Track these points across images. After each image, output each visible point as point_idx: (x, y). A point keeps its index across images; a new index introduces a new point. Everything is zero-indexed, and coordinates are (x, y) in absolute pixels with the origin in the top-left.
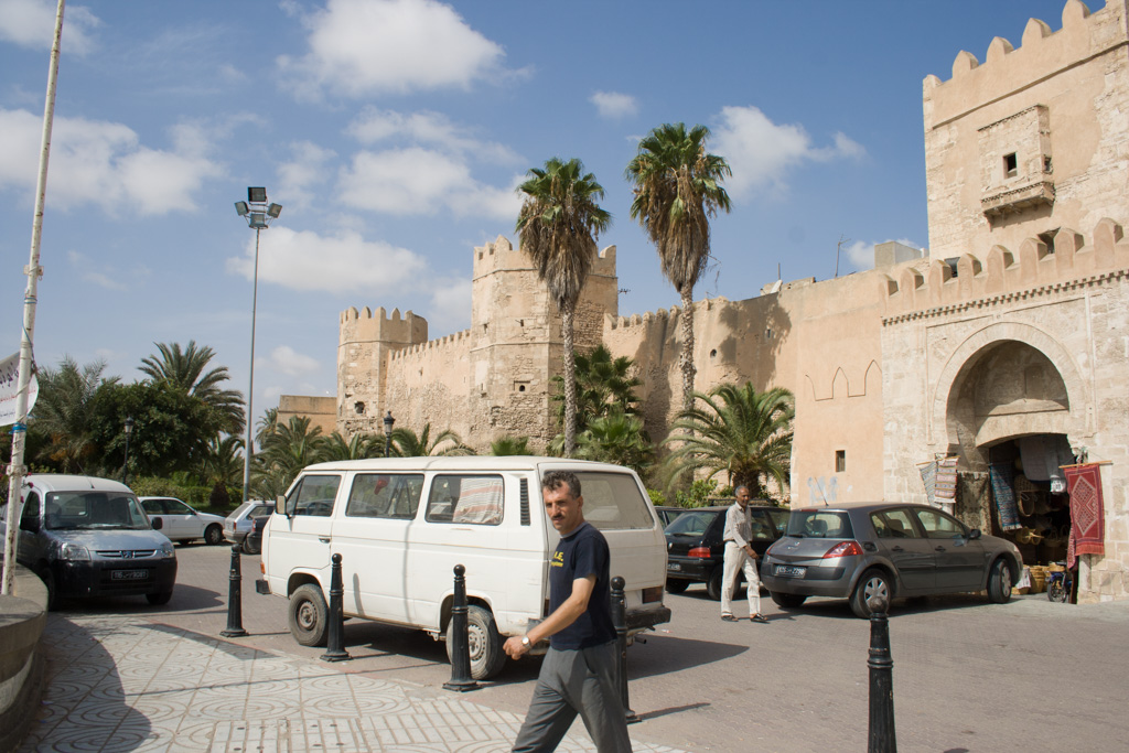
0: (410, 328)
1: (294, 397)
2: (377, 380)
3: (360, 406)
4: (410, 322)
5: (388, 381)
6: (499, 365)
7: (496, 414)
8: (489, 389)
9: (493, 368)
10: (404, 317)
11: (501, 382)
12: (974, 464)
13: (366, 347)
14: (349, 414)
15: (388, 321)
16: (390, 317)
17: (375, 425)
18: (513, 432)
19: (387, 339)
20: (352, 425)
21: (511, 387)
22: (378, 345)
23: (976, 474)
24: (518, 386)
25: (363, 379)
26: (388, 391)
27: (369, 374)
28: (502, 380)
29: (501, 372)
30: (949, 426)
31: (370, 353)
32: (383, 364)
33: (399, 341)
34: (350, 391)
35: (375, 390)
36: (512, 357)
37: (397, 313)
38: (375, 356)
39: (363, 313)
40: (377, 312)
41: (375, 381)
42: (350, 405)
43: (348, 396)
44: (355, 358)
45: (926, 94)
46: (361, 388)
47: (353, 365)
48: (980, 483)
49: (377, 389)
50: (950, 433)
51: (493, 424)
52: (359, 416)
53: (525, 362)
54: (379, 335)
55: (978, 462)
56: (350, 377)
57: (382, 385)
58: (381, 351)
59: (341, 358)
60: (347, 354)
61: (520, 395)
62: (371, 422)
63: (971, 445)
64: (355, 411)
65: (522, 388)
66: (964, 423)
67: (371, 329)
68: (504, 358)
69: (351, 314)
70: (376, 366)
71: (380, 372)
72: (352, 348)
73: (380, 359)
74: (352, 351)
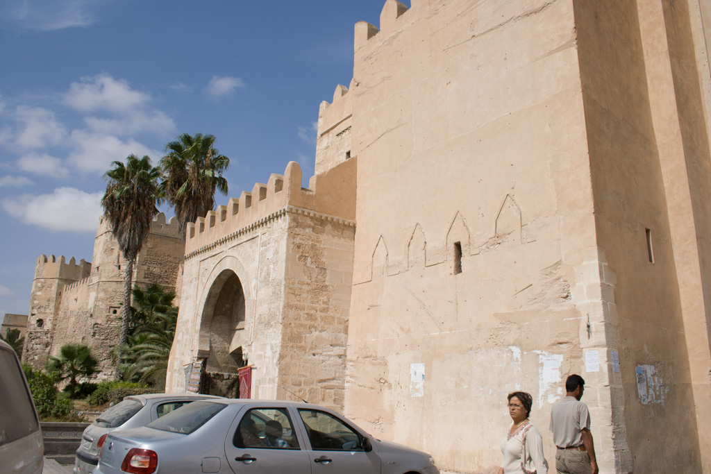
0: (82, 271)
1: (15, 315)
2: (54, 304)
3: (40, 322)
4: (82, 266)
5: (61, 306)
6: (102, 295)
7: (96, 329)
8: (94, 311)
9: (97, 297)
10: (78, 263)
11: (101, 307)
12: (225, 368)
13: (49, 282)
14: (32, 327)
15: (66, 265)
16: (67, 262)
17: (49, 335)
18: (105, 341)
19: (64, 277)
20: (33, 336)
21: (108, 311)
22: (57, 281)
23: (226, 375)
24: (112, 310)
25: (44, 303)
26: (60, 312)
27: (49, 300)
28: (102, 305)
29: (102, 300)
30: (201, 336)
31: (51, 286)
32: (59, 294)
33: (73, 279)
34: (35, 311)
35: (51, 311)
36: (110, 290)
37: (73, 260)
38: (54, 289)
39: (50, 259)
40: (59, 259)
41: (52, 305)
42: (33, 321)
43: (33, 315)
44: (40, 289)
45: (320, 114)
46: (42, 310)
47: (39, 293)
48: (229, 382)
49: (52, 310)
50: (201, 341)
51: (94, 335)
52: (39, 329)
53: (118, 294)
54: (58, 274)
55: (230, 366)
56: (36, 302)
57: (57, 309)
58: (58, 285)
59: (33, 289)
60: (36, 286)
61: (113, 316)
62: (46, 333)
63: (224, 352)
64: (36, 325)
65: (115, 312)
66: (220, 335)
67: (53, 269)
68: (105, 291)
69: (42, 259)
70: (54, 295)
71: (56, 299)
72: (39, 282)
73: (58, 290)
74: (39, 284)
